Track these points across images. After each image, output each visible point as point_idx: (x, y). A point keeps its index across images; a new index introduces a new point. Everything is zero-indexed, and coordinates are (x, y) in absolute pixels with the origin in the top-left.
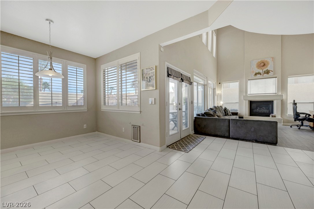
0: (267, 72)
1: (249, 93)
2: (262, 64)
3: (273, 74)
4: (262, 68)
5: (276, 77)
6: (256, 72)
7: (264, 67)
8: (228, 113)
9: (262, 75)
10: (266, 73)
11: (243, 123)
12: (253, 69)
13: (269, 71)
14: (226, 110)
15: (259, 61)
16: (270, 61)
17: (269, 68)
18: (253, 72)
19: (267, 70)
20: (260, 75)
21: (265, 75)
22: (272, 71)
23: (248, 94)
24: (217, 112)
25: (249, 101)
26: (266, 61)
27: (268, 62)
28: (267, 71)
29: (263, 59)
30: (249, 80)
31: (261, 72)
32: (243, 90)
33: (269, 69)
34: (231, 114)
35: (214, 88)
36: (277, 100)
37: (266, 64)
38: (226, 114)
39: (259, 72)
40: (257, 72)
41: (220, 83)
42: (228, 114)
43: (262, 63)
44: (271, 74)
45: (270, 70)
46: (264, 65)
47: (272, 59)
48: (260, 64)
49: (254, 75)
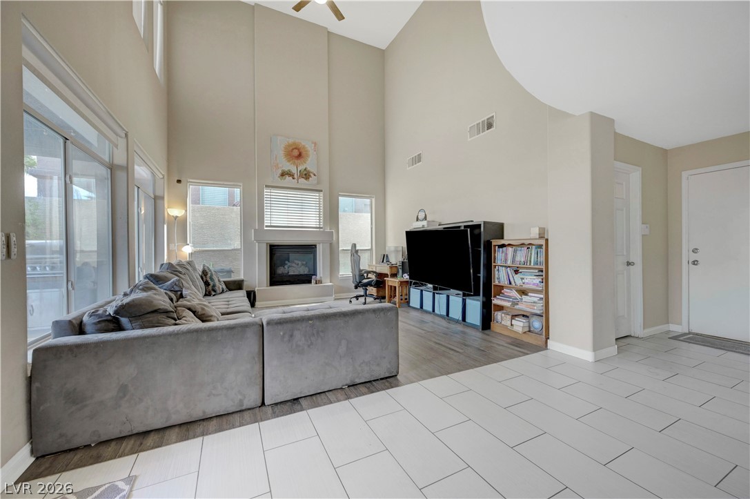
0: (306, 174)
1: (267, 223)
2: (296, 153)
3: (316, 182)
4: (296, 161)
5: (321, 191)
6: (284, 169)
7: (299, 161)
8: (214, 286)
9: (295, 180)
10: (304, 176)
11: (315, 332)
12: (276, 158)
13: (309, 172)
14: (209, 275)
15: (291, 141)
16: (309, 147)
17: (310, 164)
18: (277, 167)
19: (305, 169)
20: (291, 178)
21: (302, 180)
22: (315, 175)
23: (267, 226)
24: (185, 292)
26: (304, 146)
27: (307, 151)
28: (305, 172)
29: (297, 141)
30: (267, 186)
31: (294, 172)
32: (252, 214)
33: (309, 168)
34: (224, 287)
35: (158, 194)
36: (323, 242)
37: (304, 153)
38: (211, 288)
39: (289, 171)
40: (286, 170)
41: (179, 181)
43: (296, 148)
44: (313, 179)
45: (311, 170)
46: (300, 156)
47: (313, 145)
48: (291, 148)
49: (278, 175)
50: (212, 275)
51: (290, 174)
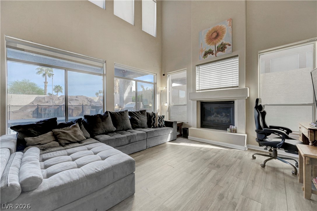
0: (222, 48)
1: (197, 88)
2: (215, 35)
3: (231, 50)
4: (215, 41)
5: (237, 56)
7: (217, 40)
9: (214, 55)
10: (221, 50)
12: (201, 45)
13: (225, 45)
15: (210, 29)
16: (226, 26)
17: (225, 39)
18: (202, 51)
19: (222, 44)
20: (211, 55)
21: (220, 53)
22: (229, 45)
23: (197, 90)
25: (197, 101)
26: (221, 26)
27: (223, 29)
29: (215, 26)
30: (197, 66)
31: (213, 50)
33: (224, 42)
36: (239, 98)
37: (220, 33)
38: (152, 124)
39: (210, 50)
40: (207, 50)
41: (164, 75)
42: (155, 124)
43: (214, 32)
44: (228, 49)
45: (227, 42)
46: (218, 35)
47: (229, 22)
48: (211, 34)
49: (203, 56)
50: (155, 117)
51: (210, 52)
